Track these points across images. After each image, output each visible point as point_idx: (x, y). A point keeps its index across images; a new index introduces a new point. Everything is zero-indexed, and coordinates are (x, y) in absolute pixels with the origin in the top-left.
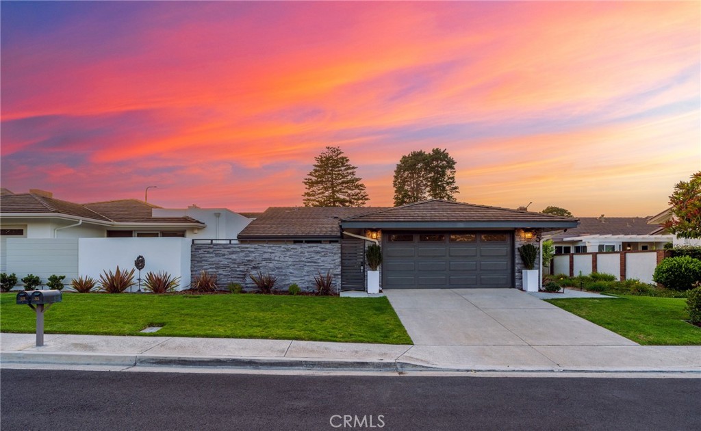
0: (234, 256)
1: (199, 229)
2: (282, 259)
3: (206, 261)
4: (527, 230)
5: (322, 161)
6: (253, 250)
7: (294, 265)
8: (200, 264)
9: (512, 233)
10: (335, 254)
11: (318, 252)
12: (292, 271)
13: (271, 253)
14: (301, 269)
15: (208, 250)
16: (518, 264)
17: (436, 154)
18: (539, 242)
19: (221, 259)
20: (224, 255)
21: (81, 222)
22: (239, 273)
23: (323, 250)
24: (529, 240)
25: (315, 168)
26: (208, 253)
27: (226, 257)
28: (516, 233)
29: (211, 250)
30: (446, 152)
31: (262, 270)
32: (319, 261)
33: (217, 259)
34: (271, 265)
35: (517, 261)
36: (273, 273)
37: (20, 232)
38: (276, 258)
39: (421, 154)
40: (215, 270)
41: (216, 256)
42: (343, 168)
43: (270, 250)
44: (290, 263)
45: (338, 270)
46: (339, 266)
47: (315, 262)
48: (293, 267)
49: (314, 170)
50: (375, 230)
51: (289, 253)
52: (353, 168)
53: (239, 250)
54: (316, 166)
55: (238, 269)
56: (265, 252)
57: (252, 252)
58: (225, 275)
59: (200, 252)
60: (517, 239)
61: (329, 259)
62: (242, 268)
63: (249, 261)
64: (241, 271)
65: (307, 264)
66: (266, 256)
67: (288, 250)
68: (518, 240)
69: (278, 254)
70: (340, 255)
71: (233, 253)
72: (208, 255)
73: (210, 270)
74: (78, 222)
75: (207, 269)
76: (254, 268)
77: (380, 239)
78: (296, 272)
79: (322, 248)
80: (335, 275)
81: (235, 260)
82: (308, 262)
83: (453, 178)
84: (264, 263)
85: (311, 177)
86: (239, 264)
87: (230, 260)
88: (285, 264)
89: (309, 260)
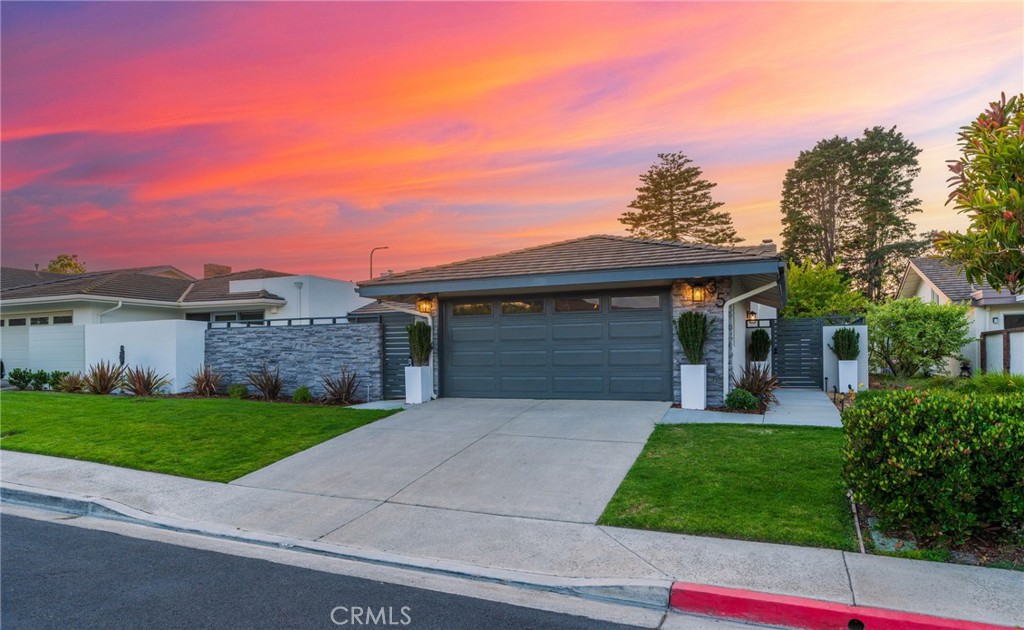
0: (249, 345)
1: (279, 307)
2: (305, 349)
3: (220, 352)
4: (697, 284)
5: (653, 180)
6: (271, 335)
7: (319, 358)
8: (214, 357)
9: (665, 289)
10: (371, 339)
11: (349, 337)
12: (316, 366)
13: (292, 339)
14: (326, 363)
15: (222, 336)
16: (678, 353)
17: (872, 139)
18: (722, 306)
19: (236, 349)
20: (239, 344)
21: (120, 304)
22: (254, 369)
23: (354, 333)
24: (700, 304)
25: (641, 194)
26: (223, 340)
27: (241, 346)
28: (675, 291)
29: (225, 337)
30: (896, 132)
31: (281, 365)
32: (351, 351)
33: (232, 349)
34: (291, 357)
35: (676, 348)
36: (294, 369)
37: (68, 320)
38: (298, 347)
39: (836, 143)
40: (230, 365)
41: (231, 345)
42: (691, 189)
43: (290, 336)
44: (314, 355)
45: (376, 365)
46: (377, 358)
47: (345, 353)
48: (319, 361)
49: (639, 197)
50: (427, 298)
51: (312, 339)
52: (710, 186)
53: (255, 335)
54: (641, 190)
55: (254, 364)
56: (285, 338)
57: (270, 338)
58: (241, 373)
59: (215, 339)
60: (677, 302)
61: (362, 347)
62: (259, 362)
63: (266, 351)
64: (258, 367)
65: (336, 356)
66: (286, 343)
67: (311, 335)
68: (679, 304)
69: (300, 341)
70: (378, 340)
71: (248, 340)
72: (222, 344)
73: (225, 365)
74: (117, 305)
75: (221, 364)
76: (272, 362)
77: (436, 314)
78: (321, 368)
79: (354, 330)
80: (372, 373)
81: (251, 350)
82: (337, 353)
83: (907, 183)
84: (283, 354)
85: (632, 210)
86: (256, 356)
87: (245, 351)
88: (307, 355)
89: (338, 350)
